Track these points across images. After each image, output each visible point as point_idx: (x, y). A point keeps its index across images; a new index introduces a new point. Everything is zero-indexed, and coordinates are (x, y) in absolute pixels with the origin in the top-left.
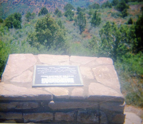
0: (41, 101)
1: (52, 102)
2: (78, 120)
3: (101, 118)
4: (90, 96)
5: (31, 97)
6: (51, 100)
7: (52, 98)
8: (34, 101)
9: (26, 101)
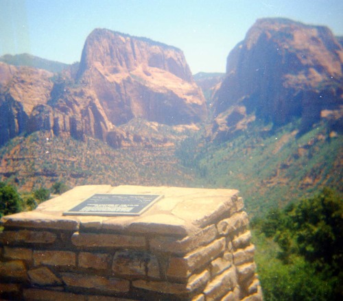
0: (62, 231)
1: (77, 233)
2: (113, 268)
3: (149, 265)
4: (132, 224)
5: (47, 223)
6: (75, 231)
7: (78, 227)
8: (49, 230)
9: (40, 230)
